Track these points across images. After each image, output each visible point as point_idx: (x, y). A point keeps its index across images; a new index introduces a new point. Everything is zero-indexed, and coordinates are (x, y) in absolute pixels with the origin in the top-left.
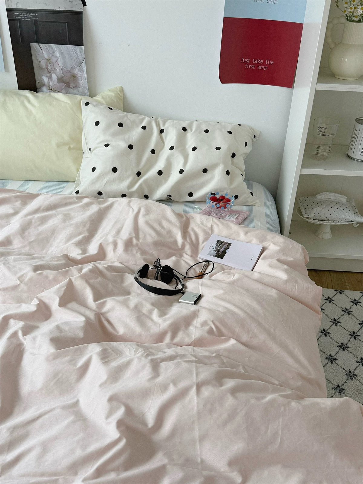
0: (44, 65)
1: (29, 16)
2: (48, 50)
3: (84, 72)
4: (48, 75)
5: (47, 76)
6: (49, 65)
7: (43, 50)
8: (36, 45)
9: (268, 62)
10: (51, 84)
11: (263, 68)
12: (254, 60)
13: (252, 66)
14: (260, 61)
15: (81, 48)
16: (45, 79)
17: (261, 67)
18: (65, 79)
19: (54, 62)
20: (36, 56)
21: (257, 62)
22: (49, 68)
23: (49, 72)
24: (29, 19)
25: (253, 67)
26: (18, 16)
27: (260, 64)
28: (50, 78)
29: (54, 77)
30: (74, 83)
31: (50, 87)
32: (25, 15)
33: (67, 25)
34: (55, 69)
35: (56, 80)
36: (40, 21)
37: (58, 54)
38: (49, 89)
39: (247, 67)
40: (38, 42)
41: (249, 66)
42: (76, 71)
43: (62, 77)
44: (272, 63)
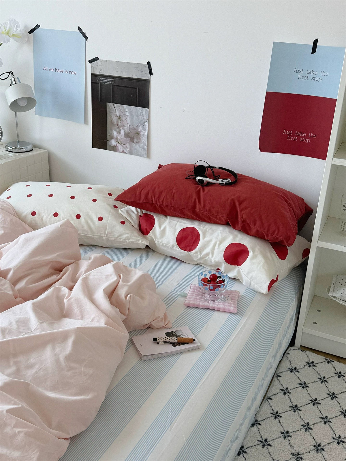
0: (116, 122)
1: (109, 81)
2: (120, 109)
3: (146, 130)
4: (118, 130)
5: (116, 131)
6: (119, 121)
7: (116, 109)
8: (111, 104)
9: (310, 135)
10: (119, 137)
11: (305, 141)
12: (296, 132)
13: (294, 138)
14: (303, 134)
15: (147, 110)
16: (115, 133)
17: (304, 140)
18: (130, 135)
19: (124, 119)
20: (110, 114)
21: (300, 135)
22: (119, 124)
23: (119, 128)
24: (109, 83)
25: (296, 139)
26: (100, 80)
27: (302, 137)
28: (119, 133)
29: (122, 132)
30: (137, 139)
31: (118, 140)
32: (105, 80)
33: (137, 90)
34: (124, 126)
35: (124, 135)
36: (117, 86)
37: (128, 114)
38: (117, 142)
39: (289, 139)
40: (113, 102)
41: (291, 138)
42: (140, 129)
43: (129, 133)
44: (314, 136)
